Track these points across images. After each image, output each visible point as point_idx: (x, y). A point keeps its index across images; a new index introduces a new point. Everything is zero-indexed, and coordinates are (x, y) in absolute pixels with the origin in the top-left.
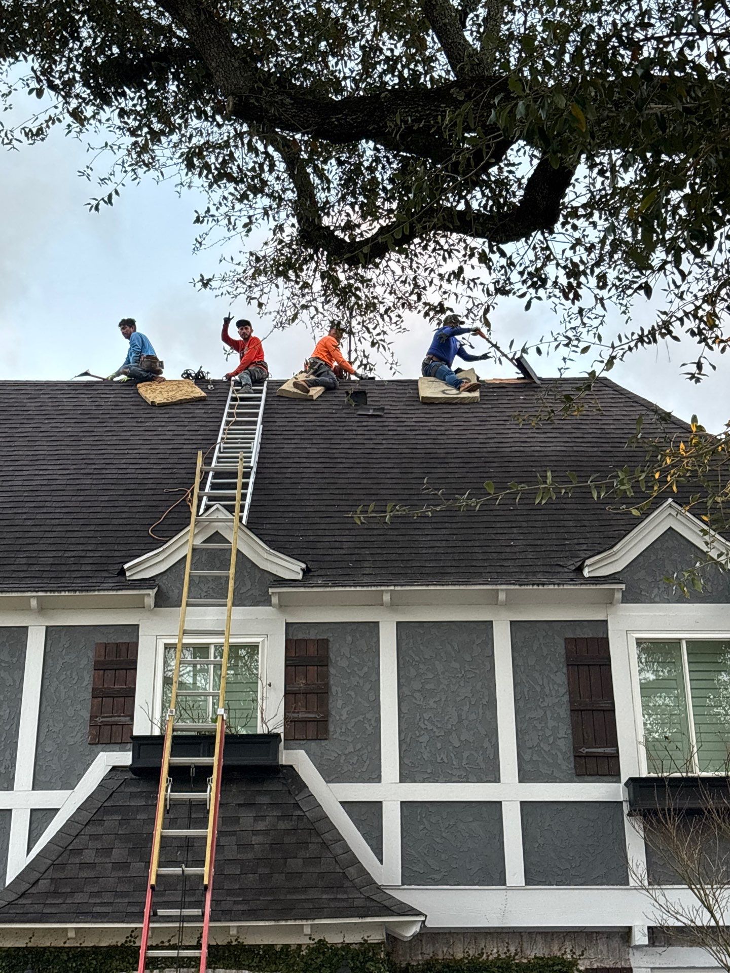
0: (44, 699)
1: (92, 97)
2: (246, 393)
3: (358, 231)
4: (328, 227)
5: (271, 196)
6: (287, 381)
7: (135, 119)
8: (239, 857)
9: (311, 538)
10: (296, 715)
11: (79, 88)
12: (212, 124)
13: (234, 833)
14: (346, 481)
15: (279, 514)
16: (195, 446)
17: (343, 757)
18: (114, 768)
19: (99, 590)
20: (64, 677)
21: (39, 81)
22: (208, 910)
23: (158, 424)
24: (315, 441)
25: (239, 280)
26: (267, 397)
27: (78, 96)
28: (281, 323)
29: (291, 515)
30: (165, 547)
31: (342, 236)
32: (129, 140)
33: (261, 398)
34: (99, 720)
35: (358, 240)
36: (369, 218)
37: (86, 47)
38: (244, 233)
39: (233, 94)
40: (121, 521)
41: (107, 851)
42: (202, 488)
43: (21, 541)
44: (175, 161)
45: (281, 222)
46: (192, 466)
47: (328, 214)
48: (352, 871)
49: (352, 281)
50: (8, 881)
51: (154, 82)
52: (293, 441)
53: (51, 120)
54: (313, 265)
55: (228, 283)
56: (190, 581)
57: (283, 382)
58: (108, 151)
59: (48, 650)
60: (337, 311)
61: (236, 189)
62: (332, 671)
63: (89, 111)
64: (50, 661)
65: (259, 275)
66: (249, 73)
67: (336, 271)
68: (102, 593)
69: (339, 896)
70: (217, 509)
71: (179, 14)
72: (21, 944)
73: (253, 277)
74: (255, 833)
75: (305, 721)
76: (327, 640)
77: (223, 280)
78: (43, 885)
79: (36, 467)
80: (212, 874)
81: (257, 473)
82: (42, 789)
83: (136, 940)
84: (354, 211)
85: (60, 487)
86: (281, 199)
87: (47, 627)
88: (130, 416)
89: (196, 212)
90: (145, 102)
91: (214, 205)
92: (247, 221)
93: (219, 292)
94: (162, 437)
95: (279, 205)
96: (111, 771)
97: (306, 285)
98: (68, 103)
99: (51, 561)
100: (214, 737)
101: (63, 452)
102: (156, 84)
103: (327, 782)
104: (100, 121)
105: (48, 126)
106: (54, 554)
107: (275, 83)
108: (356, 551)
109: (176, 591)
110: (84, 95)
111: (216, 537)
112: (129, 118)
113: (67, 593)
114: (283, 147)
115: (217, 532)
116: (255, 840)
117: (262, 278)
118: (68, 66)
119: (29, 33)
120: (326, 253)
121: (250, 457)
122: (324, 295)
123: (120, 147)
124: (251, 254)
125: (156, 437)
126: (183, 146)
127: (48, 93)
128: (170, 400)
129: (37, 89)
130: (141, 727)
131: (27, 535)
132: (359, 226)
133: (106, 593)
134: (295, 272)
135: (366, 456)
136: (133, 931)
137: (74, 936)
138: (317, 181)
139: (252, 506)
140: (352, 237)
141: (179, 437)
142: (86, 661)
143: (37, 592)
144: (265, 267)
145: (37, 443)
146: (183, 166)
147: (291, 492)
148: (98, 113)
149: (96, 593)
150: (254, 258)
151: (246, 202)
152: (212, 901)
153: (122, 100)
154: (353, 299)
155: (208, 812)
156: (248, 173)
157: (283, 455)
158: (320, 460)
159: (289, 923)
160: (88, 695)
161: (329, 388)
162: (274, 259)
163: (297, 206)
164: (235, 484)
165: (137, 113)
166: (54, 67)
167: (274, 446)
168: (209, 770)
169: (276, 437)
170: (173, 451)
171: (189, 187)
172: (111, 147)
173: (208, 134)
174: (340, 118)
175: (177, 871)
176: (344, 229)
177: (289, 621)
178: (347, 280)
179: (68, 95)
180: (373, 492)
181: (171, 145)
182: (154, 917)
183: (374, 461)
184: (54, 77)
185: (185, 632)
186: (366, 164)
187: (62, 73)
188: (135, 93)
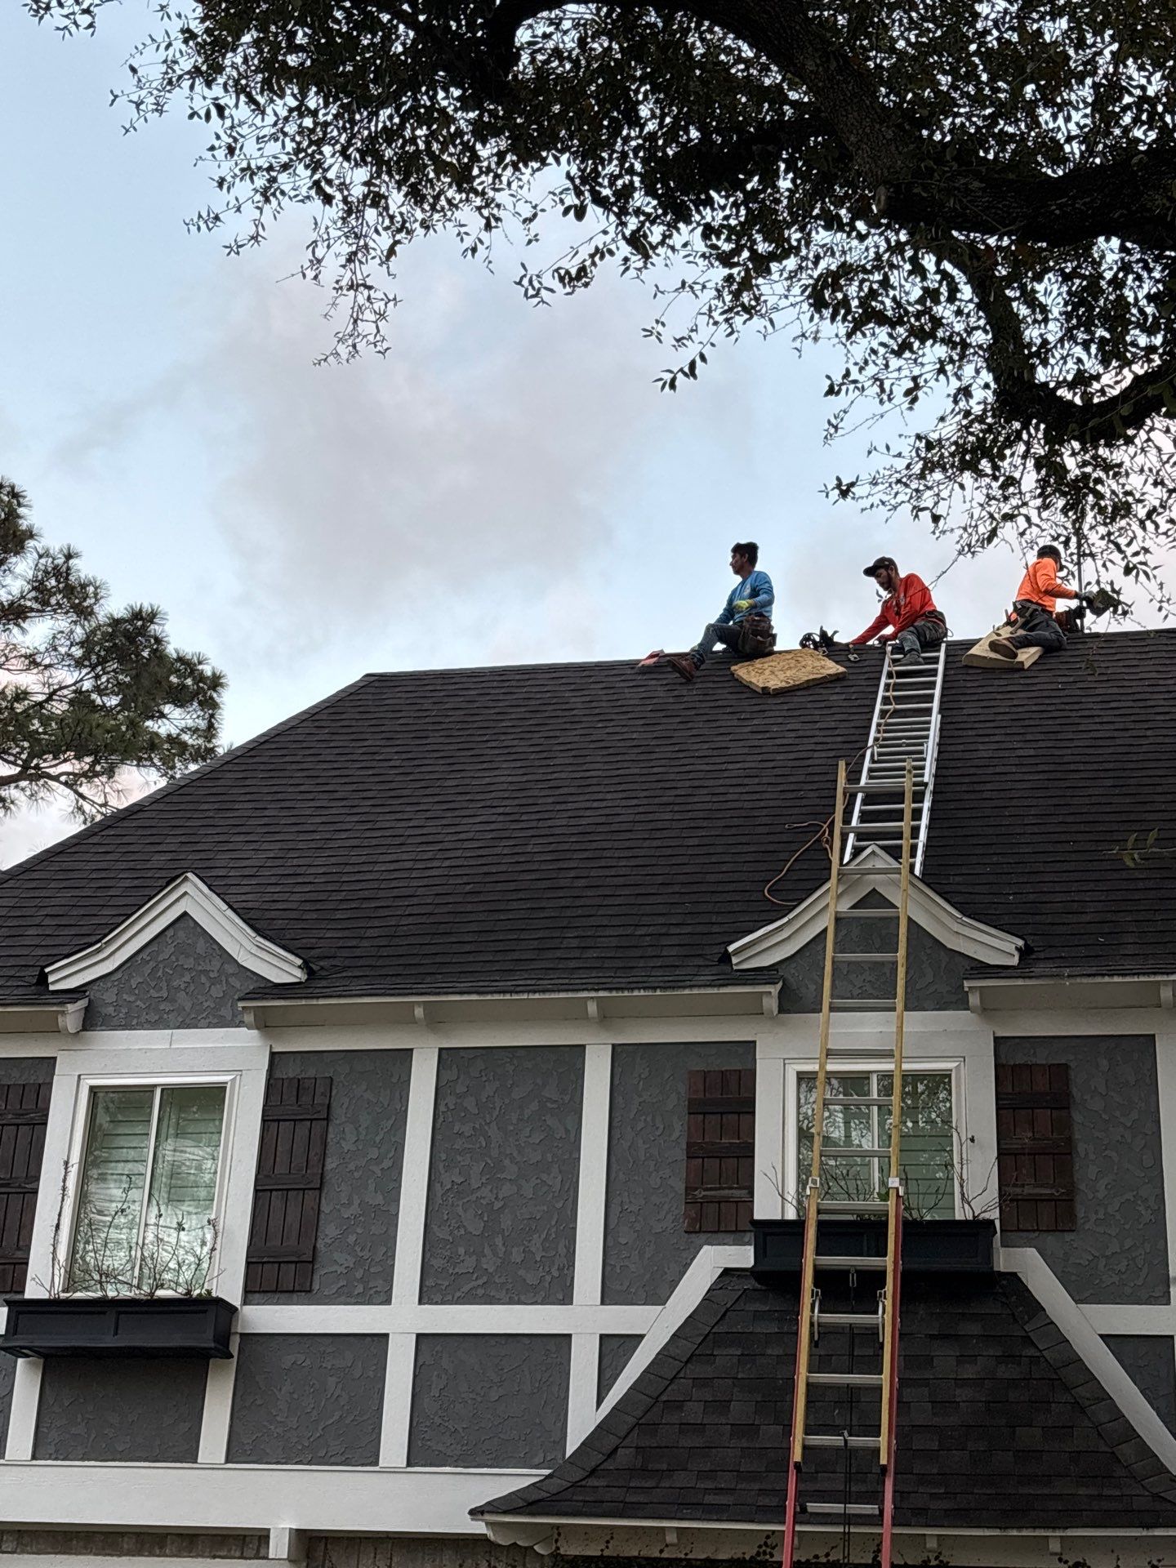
0: (613, 1159)
1: (660, 211)
2: (911, 664)
3: (1096, 386)
4: (1046, 384)
5: (948, 341)
6: (978, 641)
7: (728, 240)
8: (936, 1421)
9: (1032, 897)
10: (1018, 1190)
11: (639, 199)
12: (849, 236)
13: (925, 1382)
14: (1087, 800)
15: (974, 860)
16: (832, 754)
17: (1103, 1262)
18: (727, 1272)
19: (691, 987)
20: (641, 1125)
21: (579, 193)
22: (889, 1506)
23: (772, 721)
24: (1029, 737)
25: (899, 481)
26: (946, 669)
27: (638, 212)
28: (969, 546)
29: (995, 859)
30: (791, 916)
31: (1069, 396)
32: (719, 273)
33: (936, 670)
34: (700, 1194)
35: (1096, 400)
36: (1115, 363)
37: (649, 133)
38: (907, 405)
39: (885, 183)
40: (720, 877)
41: (723, 1405)
42: (847, 820)
43: (568, 913)
44: (792, 300)
45: (965, 382)
46: (829, 785)
47: (1045, 363)
48: (1126, 1451)
49: (1088, 469)
50: (570, 1449)
51: (756, 179)
52: (993, 739)
53: (599, 253)
54: (1021, 448)
55: (880, 487)
56: (834, 970)
57: (972, 643)
58: (686, 295)
59: (616, 1082)
60: (1063, 519)
61: (890, 335)
62: (1077, 1117)
63: (656, 233)
64: (619, 1099)
65: (932, 471)
66: (912, 147)
67: (1061, 455)
68: (695, 991)
69: (1106, 1492)
70: (873, 853)
71: (795, 65)
72: (593, 1551)
73: (922, 476)
74: (962, 1383)
75: (1036, 1200)
76: (1066, 1067)
77: (874, 483)
78: (624, 1457)
79: (587, 797)
80: (894, 1448)
81: (934, 793)
82: (616, 1304)
83: (775, 1552)
84: (1089, 354)
85: (624, 827)
86: (965, 345)
87: (614, 1046)
88: (728, 710)
89: (828, 377)
90: (743, 212)
91: (856, 364)
92: (911, 385)
93: (866, 503)
94: (778, 742)
95: (962, 356)
96: (721, 1276)
97: (1010, 481)
98: (624, 224)
99: (614, 942)
100: (886, 1224)
101: (627, 772)
102: (760, 182)
103: (1077, 1302)
104: (673, 248)
105: (594, 264)
106: (620, 931)
107: (954, 159)
108: (1109, 917)
109: (812, 987)
110: (648, 210)
111: (874, 898)
112: (718, 238)
113: (642, 993)
114: (971, 259)
115: (874, 889)
116: (962, 1394)
117: (938, 475)
118: (621, 165)
119: (561, 118)
120: (1042, 426)
121: (923, 768)
122: (1040, 495)
123: (704, 287)
124: (919, 437)
125: (770, 742)
126: (804, 276)
127: (594, 211)
128: (792, 683)
129: (575, 206)
130: (766, 1207)
131: (578, 902)
132: (1097, 377)
133: (703, 991)
134: (992, 461)
135: (1120, 757)
136: (768, 1537)
137: (675, 1541)
138: (1024, 311)
139: (928, 847)
140: (1087, 397)
141: (805, 740)
142: (676, 1099)
143: (597, 990)
144: (942, 457)
145: (588, 759)
146: (805, 306)
147: (992, 821)
148: (670, 236)
149: (687, 992)
150: (923, 444)
151: (907, 354)
152: (895, 1492)
153: (707, 212)
154: (1091, 499)
155: (882, 1346)
156: (910, 309)
157: (976, 762)
158: (1041, 768)
159: (1025, 1533)
160: (680, 1154)
161: (1050, 649)
162: (956, 443)
163: (992, 355)
164: (902, 811)
165: (731, 229)
166: (600, 168)
167: (962, 747)
168: (879, 1277)
169: (965, 733)
170: (797, 763)
171: (816, 339)
172: (691, 287)
173: (844, 252)
174: (1065, 205)
175: (836, 1440)
176: (1071, 386)
177: (999, 1034)
178: (1080, 467)
179: (623, 212)
180: (1132, 817)
181: (785, 275)
182: (802, 1516)
183: (1132, 766)
184: (601, 185)
185: (830, 1054)
186: (1108, 275)
187: (613, 179)
188: (727, 198)
